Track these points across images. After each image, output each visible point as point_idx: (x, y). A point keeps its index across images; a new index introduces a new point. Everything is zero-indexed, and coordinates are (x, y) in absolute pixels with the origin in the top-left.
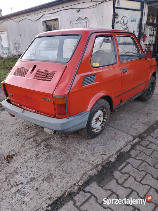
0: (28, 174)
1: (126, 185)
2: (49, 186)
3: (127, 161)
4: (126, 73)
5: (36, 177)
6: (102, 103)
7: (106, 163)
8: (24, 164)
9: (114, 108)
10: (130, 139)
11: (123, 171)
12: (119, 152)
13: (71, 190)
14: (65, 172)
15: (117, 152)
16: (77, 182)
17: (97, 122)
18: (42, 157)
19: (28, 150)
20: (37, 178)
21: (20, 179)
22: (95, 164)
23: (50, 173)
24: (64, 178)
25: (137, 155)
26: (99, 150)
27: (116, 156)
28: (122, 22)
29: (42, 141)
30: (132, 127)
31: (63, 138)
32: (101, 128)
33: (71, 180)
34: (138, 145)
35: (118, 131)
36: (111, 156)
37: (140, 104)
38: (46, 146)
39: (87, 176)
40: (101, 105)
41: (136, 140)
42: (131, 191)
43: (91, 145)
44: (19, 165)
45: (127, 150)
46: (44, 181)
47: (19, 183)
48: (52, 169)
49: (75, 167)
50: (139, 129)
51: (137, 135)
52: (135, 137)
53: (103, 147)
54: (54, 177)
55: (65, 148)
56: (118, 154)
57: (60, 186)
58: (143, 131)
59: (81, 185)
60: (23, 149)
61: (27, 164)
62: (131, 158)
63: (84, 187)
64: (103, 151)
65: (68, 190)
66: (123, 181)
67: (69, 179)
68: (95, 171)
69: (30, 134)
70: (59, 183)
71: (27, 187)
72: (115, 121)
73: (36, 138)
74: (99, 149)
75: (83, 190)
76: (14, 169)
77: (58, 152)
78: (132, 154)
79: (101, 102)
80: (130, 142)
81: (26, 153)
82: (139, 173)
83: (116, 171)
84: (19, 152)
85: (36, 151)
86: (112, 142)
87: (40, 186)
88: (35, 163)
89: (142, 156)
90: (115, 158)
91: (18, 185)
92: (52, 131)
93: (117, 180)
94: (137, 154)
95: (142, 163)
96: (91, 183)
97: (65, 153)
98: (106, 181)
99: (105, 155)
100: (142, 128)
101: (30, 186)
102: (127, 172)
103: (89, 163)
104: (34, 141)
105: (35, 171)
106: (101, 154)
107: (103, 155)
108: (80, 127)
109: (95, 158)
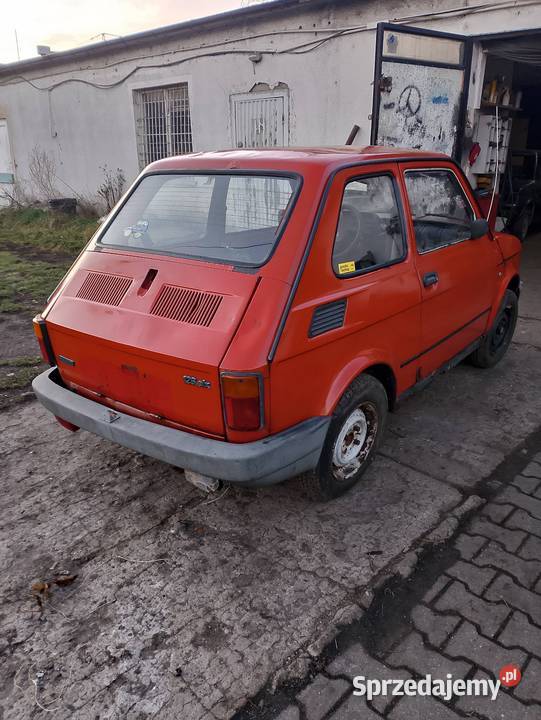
0: (143, 622)
1: (453, 649)
2: (215, 662)
3: (449, 571)
4: (435, 287)
5: (169, 632)
6: (365, 388)
7: (386, 581)
8: (125, 588)
9: (397, 399)
10: (451, 498)
11: (441, 605)
12: (422, 544)
13: (289, 672)
14: (261, 614)
15: (415, 544)
16: (304, 646)
17: (349, 448)
18: (180, 566)
19: (129, 540)
20: (173, 634)
21: (120, 641)
22: (352, 586)
23: (214, 618)
24: (258, 633)
25: (479, 552)
26: (356, 537)
27: (412, 557)
28: (403, 104)
29: (172, 512)
30: (453, 457)
31: (239, 497)
32: (358, 465)
33: (283, 638)
34: (477, 519)
35: (412, 472)
36: (397, 557)
37: (470, 378)
38: (187, 526)
39: (331, 625)
40: (363, 393)
41: (471, 502)
42: (470, 671)
43: (331, 522)
44: (109, 593)
45: (444, 536)
46: (196, 646)
47: (118, 655)
48: (218, 604)
49: (289, 595)
50: (477, 464)
51: (471, 485)
52: (465, 493)
53: (368, 526)
54: (226, 631)
55: (250, 533)
56: (420, 550)
57: (250, 661)
58: (489, 472)
59: (314, 654)
60: (113, 539)
61: (135, 590)
62: (460, 563)
63: (326, 660)
64: (372, 540)
65: (279, 673)
66: (444, 637)
67: (275, 638)
68: (354, 607)
69: (127, 485)
70: (247, 651)
71: (147, 666)
72: (396, 439)
73: (151, 498)
74: (359, 537)
75: (323, 671)
76: (95, 607)
77: (229, 547)
78: (459, 549)
79: (362, 386)
80: (453, 509)
81: (125, 551)
82: (488, 610)
83: (420, 607)
84: (101, 550)
85: (156, 544)
86: (395, 509)
87: (187, 662)
88: (158, 585)
89: (493, 555)
90: (411, 565)
91: (115, 660)
92: (214, 482)
93: (425, 637)
94: (477, 549)
95: (496, 577)
96: (347, 647)
97: (251, 548)
98: (392, 641)
99: (380, 553)
100: (485, 461)
101: (154, 661)
102: (452, 607)
103: (332, 583)
104: (146, 510)
105: (164, 612)
106: (366, 551)
107: (373, 553)
108: (301, 467)
109: (347, 565)
